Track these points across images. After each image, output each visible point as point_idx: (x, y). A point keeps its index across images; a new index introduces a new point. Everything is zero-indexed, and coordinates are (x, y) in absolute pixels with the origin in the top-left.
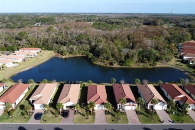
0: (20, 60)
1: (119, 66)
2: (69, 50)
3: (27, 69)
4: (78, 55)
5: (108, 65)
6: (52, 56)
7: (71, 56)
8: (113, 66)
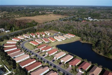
0: (64, 39)
1: (103, 55)
2: (87, 39)
3: (64, 44)
4: (90, 43)
5: (98, 53)
6: (78, 40)
7: (86, 42)
8: (100, 54)
